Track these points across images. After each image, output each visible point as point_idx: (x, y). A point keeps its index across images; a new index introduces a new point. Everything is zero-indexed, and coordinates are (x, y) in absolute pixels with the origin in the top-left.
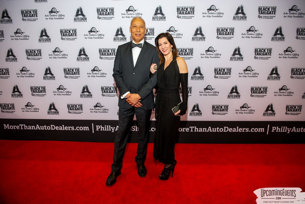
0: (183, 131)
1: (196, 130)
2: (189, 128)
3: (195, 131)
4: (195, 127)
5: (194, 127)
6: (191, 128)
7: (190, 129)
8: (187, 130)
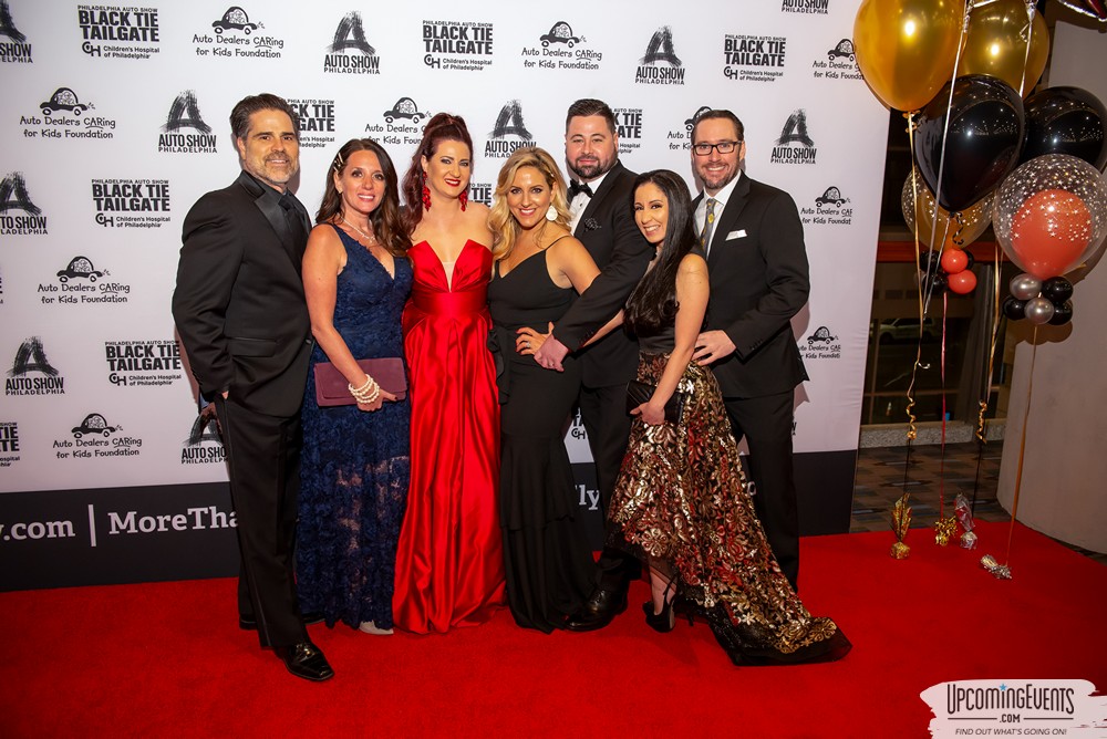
0: (162, 528)
1: (219, 519)
2: (185, 514)
3: (214, 525)
4: (213, 509)
5: (206, 510)
6: (194, 513)
7: (192, 519)
8: (179, 522)
